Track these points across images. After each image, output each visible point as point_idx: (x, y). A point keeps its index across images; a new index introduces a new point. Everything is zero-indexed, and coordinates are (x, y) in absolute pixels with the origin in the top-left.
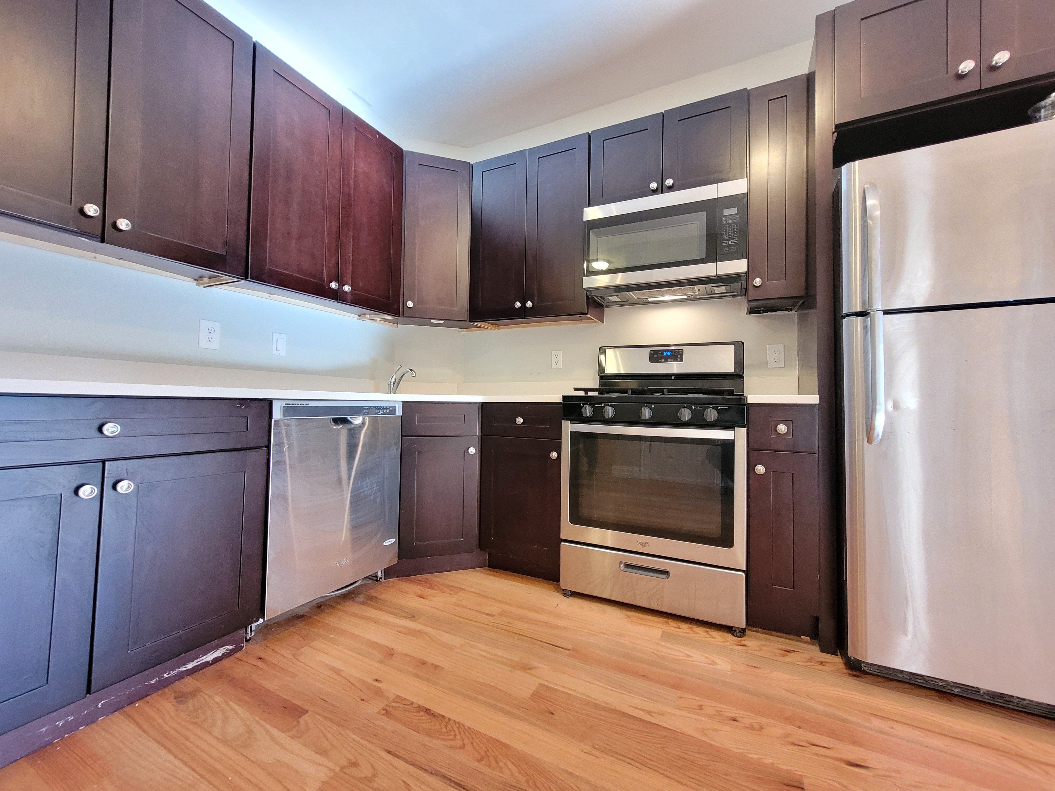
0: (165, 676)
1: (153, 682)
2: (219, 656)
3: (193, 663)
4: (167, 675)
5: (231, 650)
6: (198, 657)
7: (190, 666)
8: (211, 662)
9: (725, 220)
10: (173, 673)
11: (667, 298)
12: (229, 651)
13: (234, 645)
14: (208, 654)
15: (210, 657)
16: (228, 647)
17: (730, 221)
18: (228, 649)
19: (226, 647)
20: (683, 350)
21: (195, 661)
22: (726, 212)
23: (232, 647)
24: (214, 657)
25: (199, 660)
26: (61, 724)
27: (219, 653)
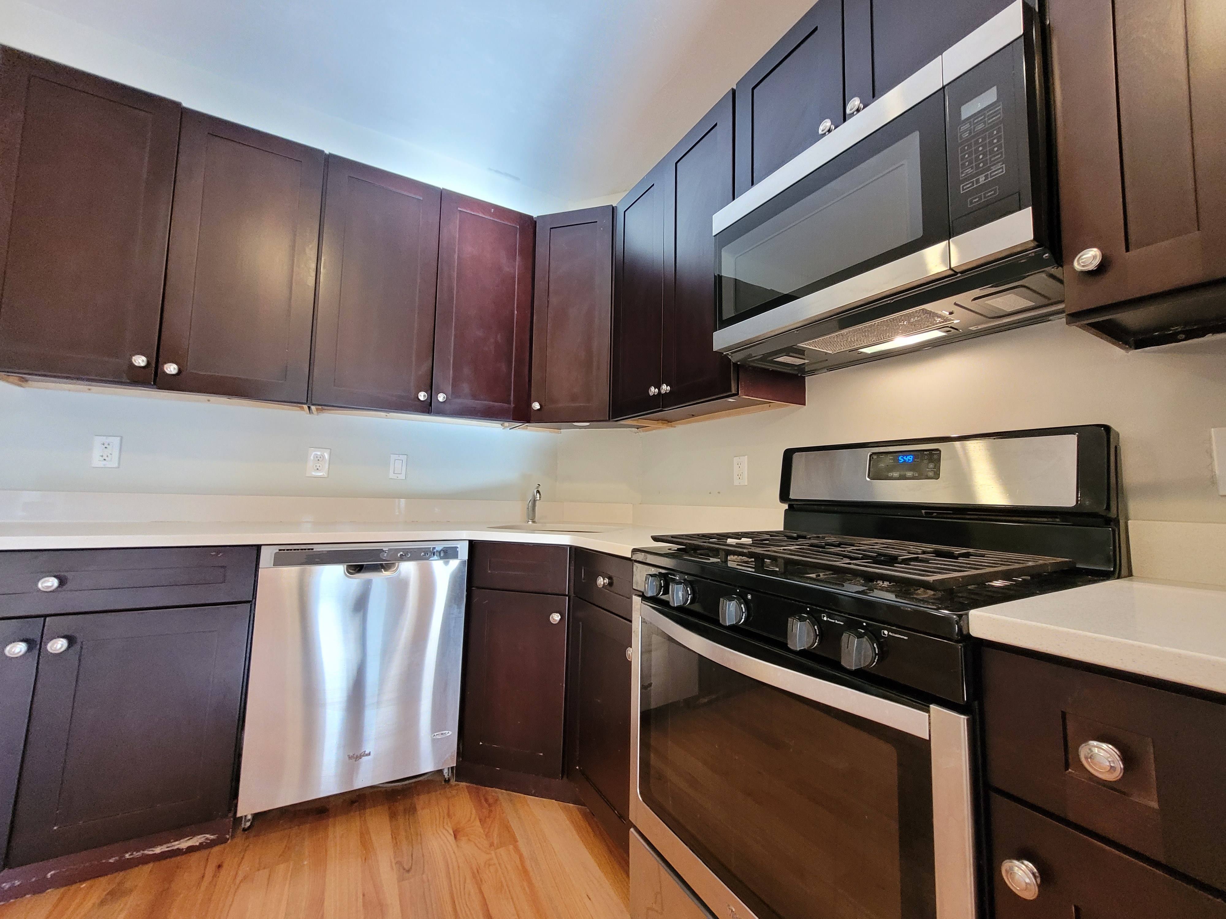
0: (127, 856)
1: (111, 861)
2: (195, 844)
3: (162, 847)
4: (130, 855)
5: (212, 840)
6: (169, 842)
7: (158, 850)
8: (184, 850)
9: (965, 131)
10: (136, 854)
11: (900, 342)
12: (209, 841)
13: (217, 835)
14: (182, 841)
15: (184, 844)
16: (208, 836)
17: (980, 127)
18: (207, 839)
19: (206, 835)
20: (940, 451)
21: (165, 846)
22: (968, 110)
23: (212, 837)
24: (189, 845)
25: (169, 845)
26: (7, 886)
27: (195, 841)
